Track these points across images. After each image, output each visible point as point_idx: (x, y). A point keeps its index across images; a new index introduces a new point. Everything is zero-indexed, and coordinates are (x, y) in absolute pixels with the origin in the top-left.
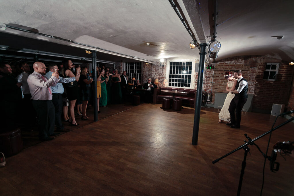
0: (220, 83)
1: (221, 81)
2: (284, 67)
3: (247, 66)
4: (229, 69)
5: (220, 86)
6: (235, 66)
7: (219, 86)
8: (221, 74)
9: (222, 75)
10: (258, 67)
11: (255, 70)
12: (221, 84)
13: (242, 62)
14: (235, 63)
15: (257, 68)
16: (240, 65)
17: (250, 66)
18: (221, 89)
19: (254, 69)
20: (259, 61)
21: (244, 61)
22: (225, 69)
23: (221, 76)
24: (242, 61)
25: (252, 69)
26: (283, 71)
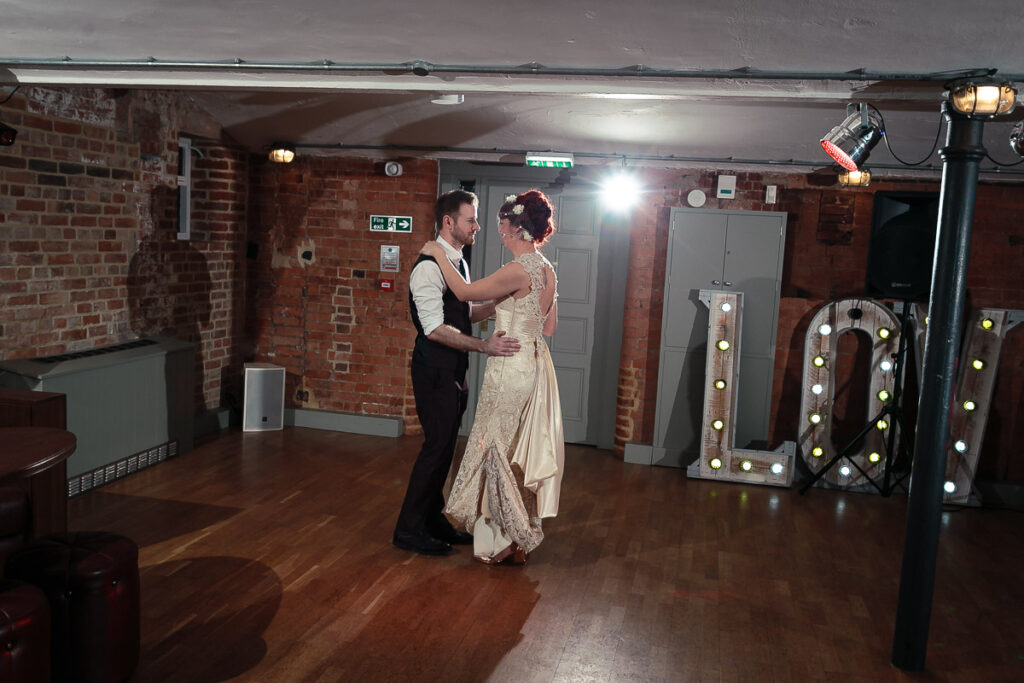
0: (10, 273)
1: (19, 262)
2: (224, 165)
3: (127, 146)
4: (52, 159)
5: (15, 308)
6: (82, 136)
7: (13, 302)
8: (14, 200)
9: (22, 206)
10: (165, 158)
11: (157, 177)
12: (18, 287)
13: (107, 111)
14: (81, 115)
15: (162, 164)
16: (101, 131)
17: (138, 145)
18: (24, 325)
19: (154, 169)
20: (164, 119)
21: (113, 101)
22: (37, 151)
23: (13, 217)
24: (105, 105)
25: (147, 164)
26: (225, 186)
